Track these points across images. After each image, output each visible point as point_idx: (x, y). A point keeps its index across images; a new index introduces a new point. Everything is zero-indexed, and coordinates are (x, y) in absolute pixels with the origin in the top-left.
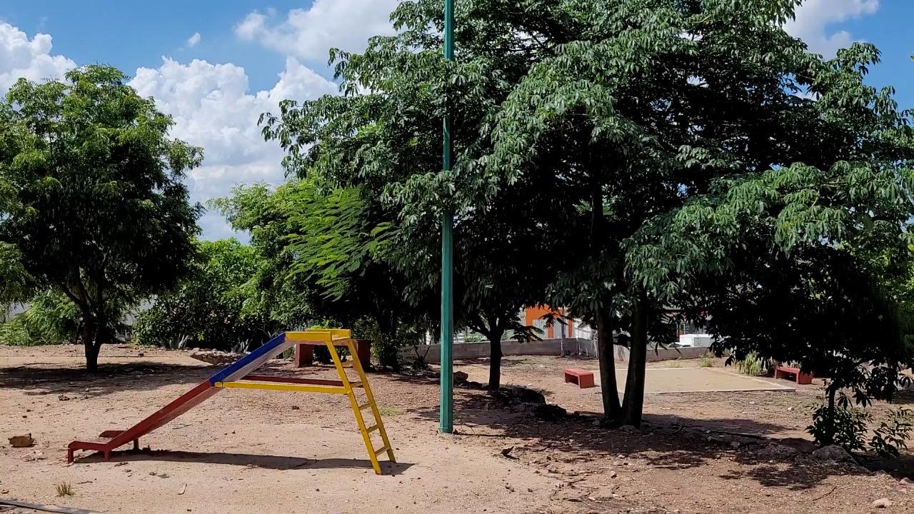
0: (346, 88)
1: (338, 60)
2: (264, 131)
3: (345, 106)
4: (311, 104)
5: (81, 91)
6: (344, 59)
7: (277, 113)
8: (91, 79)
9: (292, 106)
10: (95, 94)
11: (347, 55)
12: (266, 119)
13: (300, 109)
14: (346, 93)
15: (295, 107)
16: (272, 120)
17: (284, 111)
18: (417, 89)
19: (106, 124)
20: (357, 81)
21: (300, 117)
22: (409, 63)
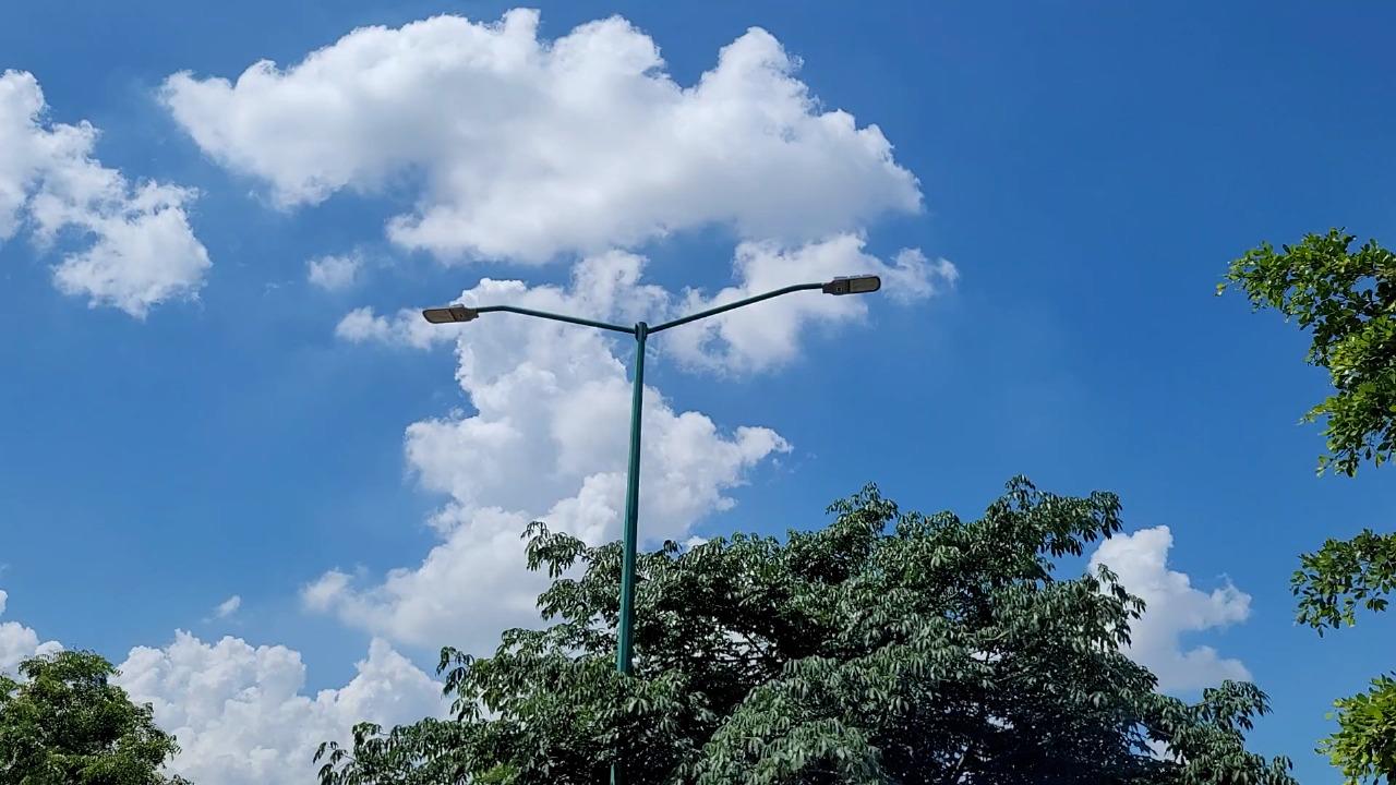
0: (461, 710)
1: (453, 666)
2: (322, 772)
3: (457, 737)
4: (403, 730)
5: (38, 693)
6: (462, 665)
7: (349, 744)
8: (61, 674)
9: (373, 733)
10: (61, 698)
11: (467, 659)
12: (329, 752)
13: (384, 739)
14: (461, 717)
15: (377, 736)
16: (338, 755)
17: (359, 740)
18: (573, 716)
19: (67, 747)
20: (479, 700)
21: (383, 751)
22: (563, 677)
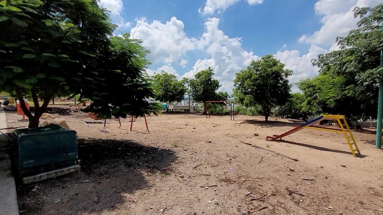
0: (341, 48)
1: (339, 40)
2: (313, 64)
3: (341, 53)
4: (328, 54)
5: (264, 62)
6: (342, 39)
7: (317, 58)
8: (266, 58)
9: (322, 56)
11: (342, 38)
12: (313, 60)
13: (324, 56)
14: (342, 49)
15: (323, 56)
16: (315, 60)
17: (319, 57)
20: (346, 45)
21: (325, 58)
